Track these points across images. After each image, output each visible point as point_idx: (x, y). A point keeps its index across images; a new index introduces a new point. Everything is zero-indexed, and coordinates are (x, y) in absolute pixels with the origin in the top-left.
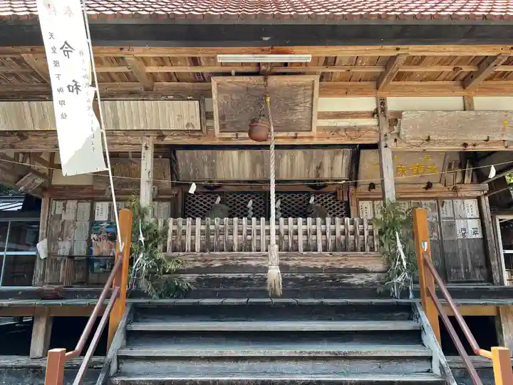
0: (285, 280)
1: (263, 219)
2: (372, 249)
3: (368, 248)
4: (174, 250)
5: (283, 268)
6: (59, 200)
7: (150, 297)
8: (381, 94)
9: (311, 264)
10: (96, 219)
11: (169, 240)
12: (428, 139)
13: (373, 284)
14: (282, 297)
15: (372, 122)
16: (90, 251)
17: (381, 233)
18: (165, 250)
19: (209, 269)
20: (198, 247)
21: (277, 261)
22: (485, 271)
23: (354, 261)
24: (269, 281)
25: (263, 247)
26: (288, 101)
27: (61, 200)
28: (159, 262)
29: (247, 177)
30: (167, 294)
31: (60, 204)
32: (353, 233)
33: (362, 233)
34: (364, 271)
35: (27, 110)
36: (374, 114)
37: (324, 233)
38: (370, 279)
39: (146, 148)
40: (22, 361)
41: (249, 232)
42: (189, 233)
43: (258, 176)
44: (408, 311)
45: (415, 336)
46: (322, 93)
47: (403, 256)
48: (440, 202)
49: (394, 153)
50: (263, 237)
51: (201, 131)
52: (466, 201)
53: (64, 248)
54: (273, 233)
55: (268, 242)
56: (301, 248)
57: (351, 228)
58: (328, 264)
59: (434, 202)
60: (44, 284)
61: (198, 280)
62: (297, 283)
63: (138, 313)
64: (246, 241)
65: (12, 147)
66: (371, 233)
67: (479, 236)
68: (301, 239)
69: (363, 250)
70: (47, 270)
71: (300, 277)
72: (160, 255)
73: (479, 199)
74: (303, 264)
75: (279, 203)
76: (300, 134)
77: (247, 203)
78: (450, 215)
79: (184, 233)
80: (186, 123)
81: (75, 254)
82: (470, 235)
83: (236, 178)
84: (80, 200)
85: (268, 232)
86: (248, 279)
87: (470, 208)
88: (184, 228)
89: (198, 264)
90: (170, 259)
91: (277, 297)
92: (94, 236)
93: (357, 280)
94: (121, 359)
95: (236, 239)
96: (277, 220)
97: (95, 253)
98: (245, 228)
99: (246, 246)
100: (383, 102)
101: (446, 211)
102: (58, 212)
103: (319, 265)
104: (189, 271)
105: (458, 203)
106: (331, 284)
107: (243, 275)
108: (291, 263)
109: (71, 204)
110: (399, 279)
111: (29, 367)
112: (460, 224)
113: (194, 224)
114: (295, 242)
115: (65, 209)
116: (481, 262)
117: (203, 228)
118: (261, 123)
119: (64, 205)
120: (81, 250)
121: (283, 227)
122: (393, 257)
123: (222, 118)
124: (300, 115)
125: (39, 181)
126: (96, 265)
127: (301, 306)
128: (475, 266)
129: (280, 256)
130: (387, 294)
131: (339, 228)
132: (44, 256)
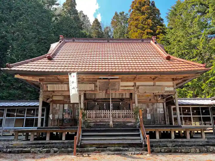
0: (113, 125)
1: (108, 110)
2: (133, 117)
3: (132, 117)
4: (89, 118)
5: (113, 122)
7: (84, 128)
8: (135, 82)
9: (119, 121)
10: (65, 109)
11: (88, 115)
12: (145, 92)
13: (133, 125)
14: (113, 128)
15: (133, 88)
16: (63, 118)
17: (135, 113)
18: (87, 118)
19: (97, 122)
20: (94, 117)
21: (112, 120)
22: (164, 122)
23: (128, 120)
24: (110, 125)
25: (109, 117)
26: (114, 84)
28: (86, 120)
29: (104, 97)
30: (87, 127)
31: (55, 105)
32: (129, 114)
33: (130, 114)
34: (131, 122)
35: (55, 86)
36: (133, 86)
37: (122, 114)
38: (132, 124)
39: (82, 94)
40: (61, 141)
41: (105, 113)
42: (92, 114)
43: (107, 97)
44: (138, 130)
45: (139, 135)
46: (121, 81)
47: (139, 119)
48: (153, 104)
49: (138, 95)
50: (109, 115)
51: (94, 90)
52: (160, 104)
53: (56, 117)
54: (111, 114)
55: (110, 116)
56: (117, 117)
57: (128, 112)
58: (123, 121)
59: (152, 104)
60: (51, 126)
61: (94, 124)
62: (116, 125)
63: (84, 131)
64: (105, 115)
65: (51, 94)
66: (132, 114)
67: (163, 113)
68: (117, 115)
69: (131, 117)
70: (52, 122)
71: (117, 123)
72: (86, 119)
73: (163, 103)
74: (117, 120)
75: (112, 104)
76: (117, 91)
77: (104, 104)
78: (156, 107)
79: (91, 114)
80: (91, 88)
81: (59, 118)
82: (161, 112)
83: (101, 98)
84: (60, 104)
85: (110, 114)
86: (105, 124)
87: (161, 105)
88: (91, 113)
89: (94, 121)
90: (88, 120)
91: (112, 128)
92: (64, 113)
93: (129, 124)
94: (82, 140)
95: (102, 115)
96: (112, 110)
97: (64, 118)
98: (105, 112)
99: (105, 117)
100: (135, 84)
101: (155, 106)
103: (121, 121)
104: (92, 123)
105: (158, 104)
106: (124, 125)
107: (104, 123)
108: (115, 121)
109: (58, 105)
110: (138, 124)
111: (62, 143)
112: (158, 110)
113: (93, 112)
114: (116, 116)
115: (56, 106)
116: (163, 119)
117: (95, 113)
118: (108, 90)
119: (56, 105)
120: (61, 117)
121: (113, 112)
122: (137, 119)
123: (99, 88)
124: (117, 87)
125: (51, 99)
126: (65, 121)
127: (117, 130)
128: (162, 120)
129: (112, 119)
130: (135, 127)
131: (125, 112)
132: (51, 119)
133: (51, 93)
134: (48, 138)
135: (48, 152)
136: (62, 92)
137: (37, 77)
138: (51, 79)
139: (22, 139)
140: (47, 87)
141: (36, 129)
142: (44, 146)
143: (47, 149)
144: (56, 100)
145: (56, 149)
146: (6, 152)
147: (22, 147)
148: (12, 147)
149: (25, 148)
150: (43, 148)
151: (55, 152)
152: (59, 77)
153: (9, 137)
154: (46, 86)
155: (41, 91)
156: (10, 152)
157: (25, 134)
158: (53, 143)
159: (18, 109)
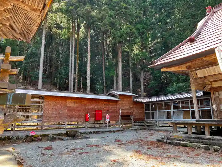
6: (216, 92)
27: (217, 92)
31: (217, 93)
35: (206, 71)
60: (218, 118)
70: (218, 114)
102: (217, 96)
109: (221, 93)
115: (219, 94)
119: (219, 93)
125: (209, 87)
132: (216, 110)
133: (203, 79)
134: (207, 133)
135: (207, 149)
136: (216, 77)
137: (182, 66)
138: (199, 63)
139: (184, 132)
140: (197, 74)
141: (195, 122)
142: (202, 142)
143: (207, 146)
144: (217, 87)
145: (217, 147)
146: (166, 143)
147: (180, 140)
148: (172, 139)
149: (183, 141)
150: (203, 144)
151: (216, 150)
152: (205, 59)
153: (180, 129)
154: (194, 73)
155: (191, 79)
156: (170, 143)
157: (194, 126)
158: (214, 140)
159: (181, 101)
